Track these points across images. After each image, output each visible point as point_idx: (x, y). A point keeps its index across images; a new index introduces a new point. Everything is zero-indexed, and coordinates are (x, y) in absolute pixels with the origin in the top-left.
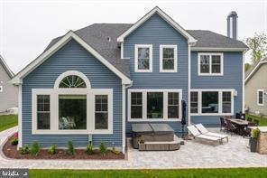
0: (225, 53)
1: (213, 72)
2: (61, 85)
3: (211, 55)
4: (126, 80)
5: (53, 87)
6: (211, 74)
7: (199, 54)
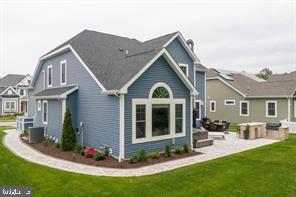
2: (154, 96)
4: (195, 92)
5: (147, 97)
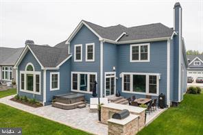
0: (151, 43)
1: (141, 59)
3: (140, 45)
6: (140, 61)
7: (131, 46)
